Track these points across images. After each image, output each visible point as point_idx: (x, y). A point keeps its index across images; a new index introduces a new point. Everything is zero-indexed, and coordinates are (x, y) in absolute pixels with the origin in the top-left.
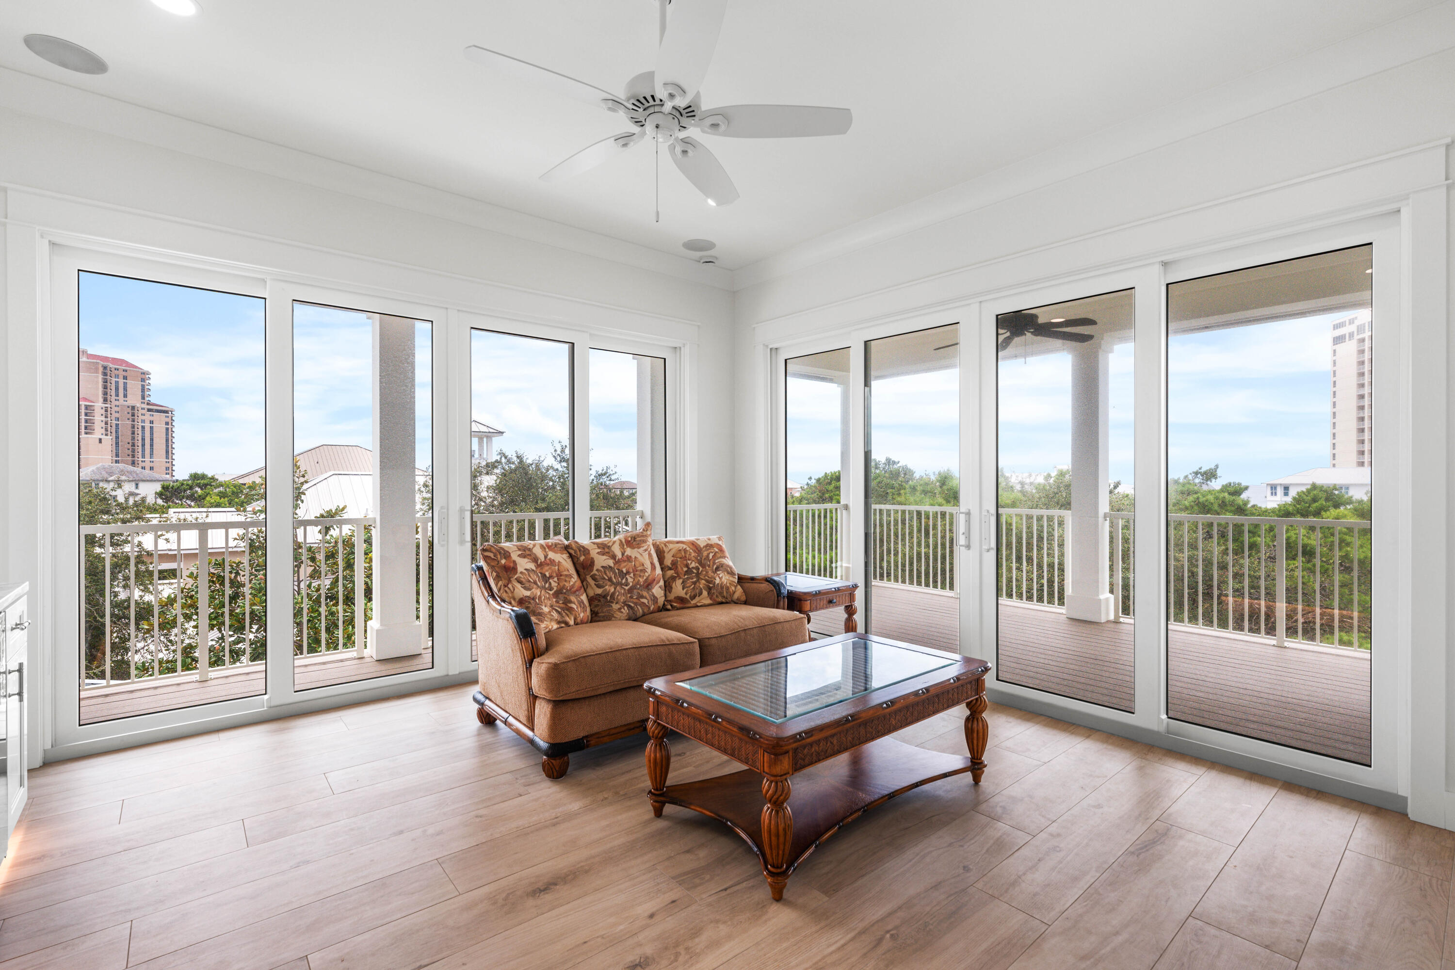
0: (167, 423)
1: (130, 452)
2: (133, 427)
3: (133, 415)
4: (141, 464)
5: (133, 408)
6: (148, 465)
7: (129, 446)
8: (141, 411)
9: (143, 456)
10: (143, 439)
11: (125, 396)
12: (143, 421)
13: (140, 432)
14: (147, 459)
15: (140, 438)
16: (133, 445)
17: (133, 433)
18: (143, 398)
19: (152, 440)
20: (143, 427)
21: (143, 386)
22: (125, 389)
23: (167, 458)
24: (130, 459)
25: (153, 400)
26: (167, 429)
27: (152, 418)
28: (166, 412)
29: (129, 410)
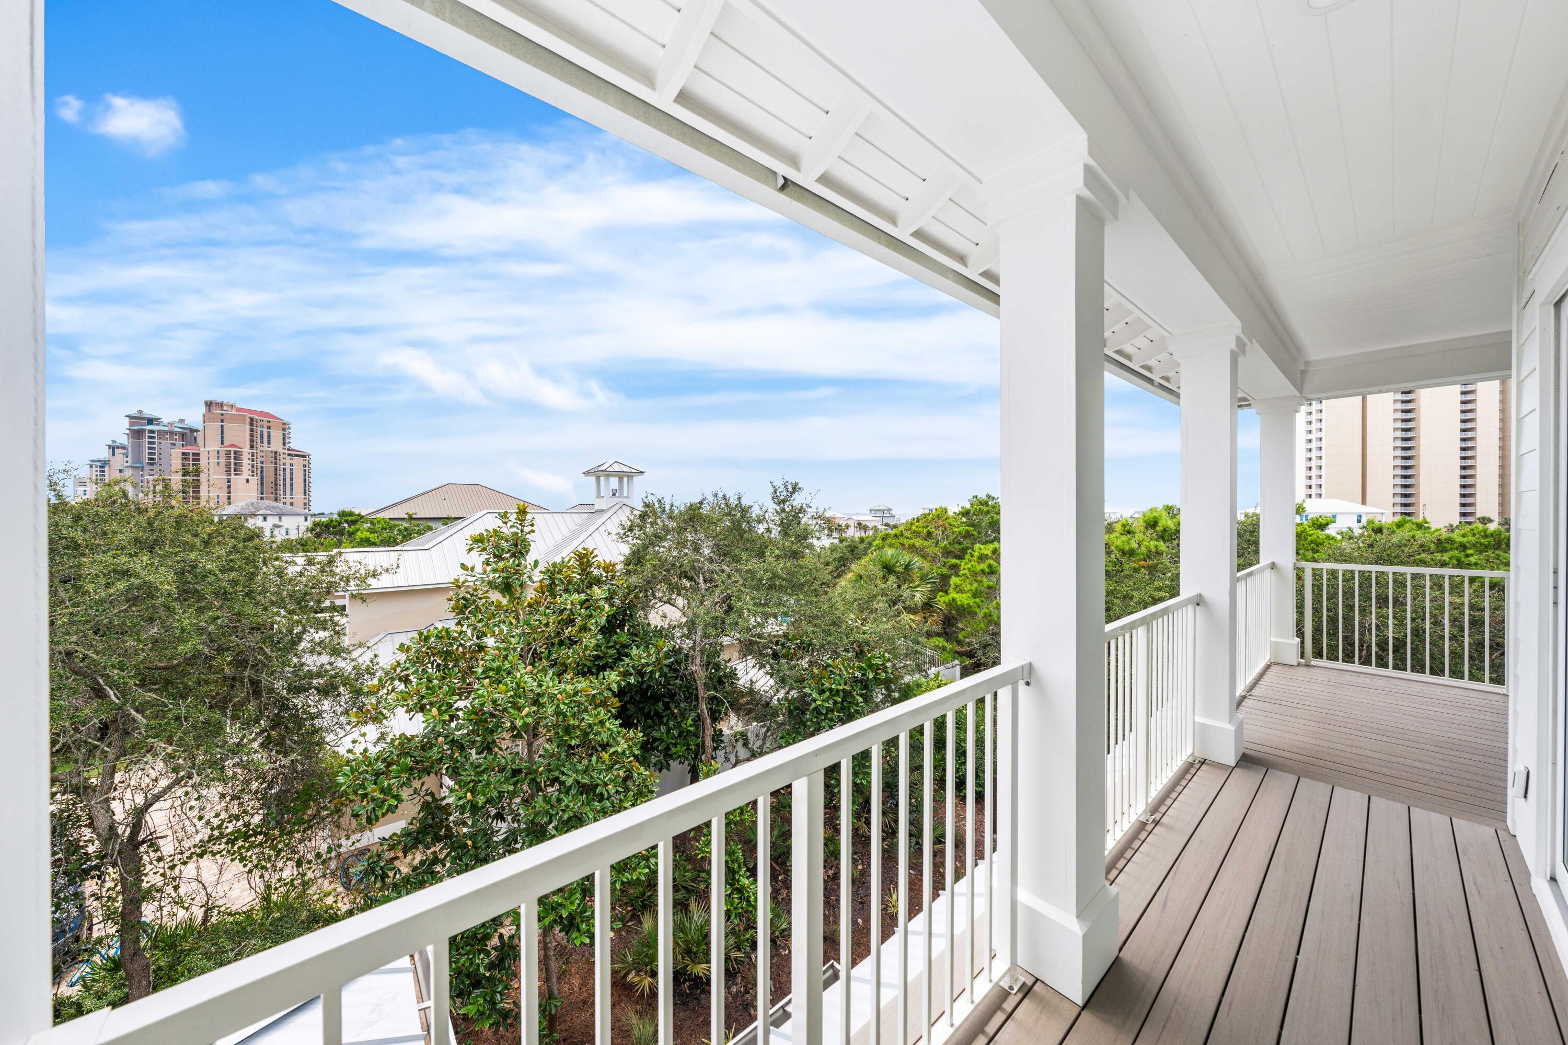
0: (305, 466)
1: (273, 490)
2: (276, 469)
3: (276, 459)
4: (283, 501)
5: (276, 453)
6: (288, 501)
7: (273, 485)
8: (283, 456)
9: (285, 494)
10: (284, 479)
11: (269, 443)
12: (284, 464)
13: (282, 473)
14: (288, 496)
15: (282, 479)
16: (276, 484)
17: (276, 474)
18: (284, 444)
19: (292, 480)
20: (284, 469)
21: (284, 435)
22: (269, 437)
23: (305, 495)
24: (273, 496)
25: (292, 446)
26: (305, 471)
27: (291, 462)
28: (302, 456)
29: (273, 455)
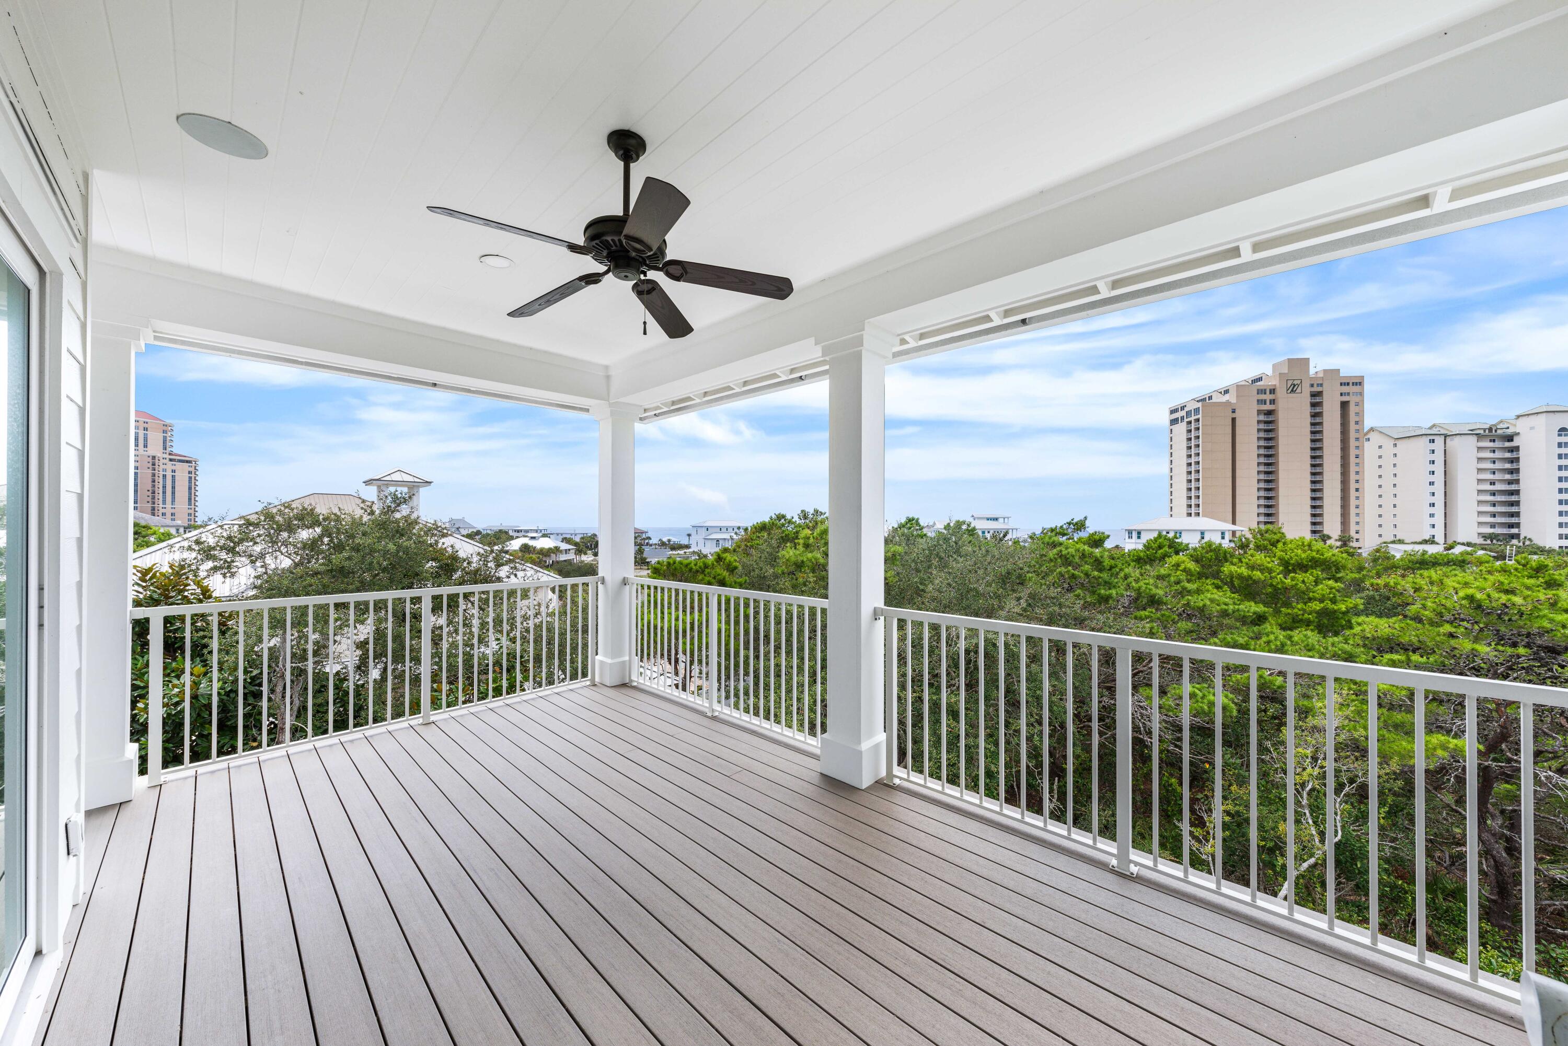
0: (190, 472)
1: (150, 499)
2: (154, 475)
3: (154, 464)
4: (161, 511)
5: (154, 458)
6: (168, 511)
7: (150, 493)
8: (162, 461)
9: (164, 502)
10: (164, 487)
11: (145, 446)
12: (165, 470)
13: (161, 480)
14: (169, 505)
15: (161, 486)
16: (154, 492)
17: (154, 481)
18: (165, 448)
19: (173, 488)
20: (164, 476)
21: (165, 438)
22: (146, 439)
23: (190, 504)
24: (150, 505)
25: (175, 450)
26: (190, 478)
27: (174, 468)
28: (187, 462)
29: (150, 459)
